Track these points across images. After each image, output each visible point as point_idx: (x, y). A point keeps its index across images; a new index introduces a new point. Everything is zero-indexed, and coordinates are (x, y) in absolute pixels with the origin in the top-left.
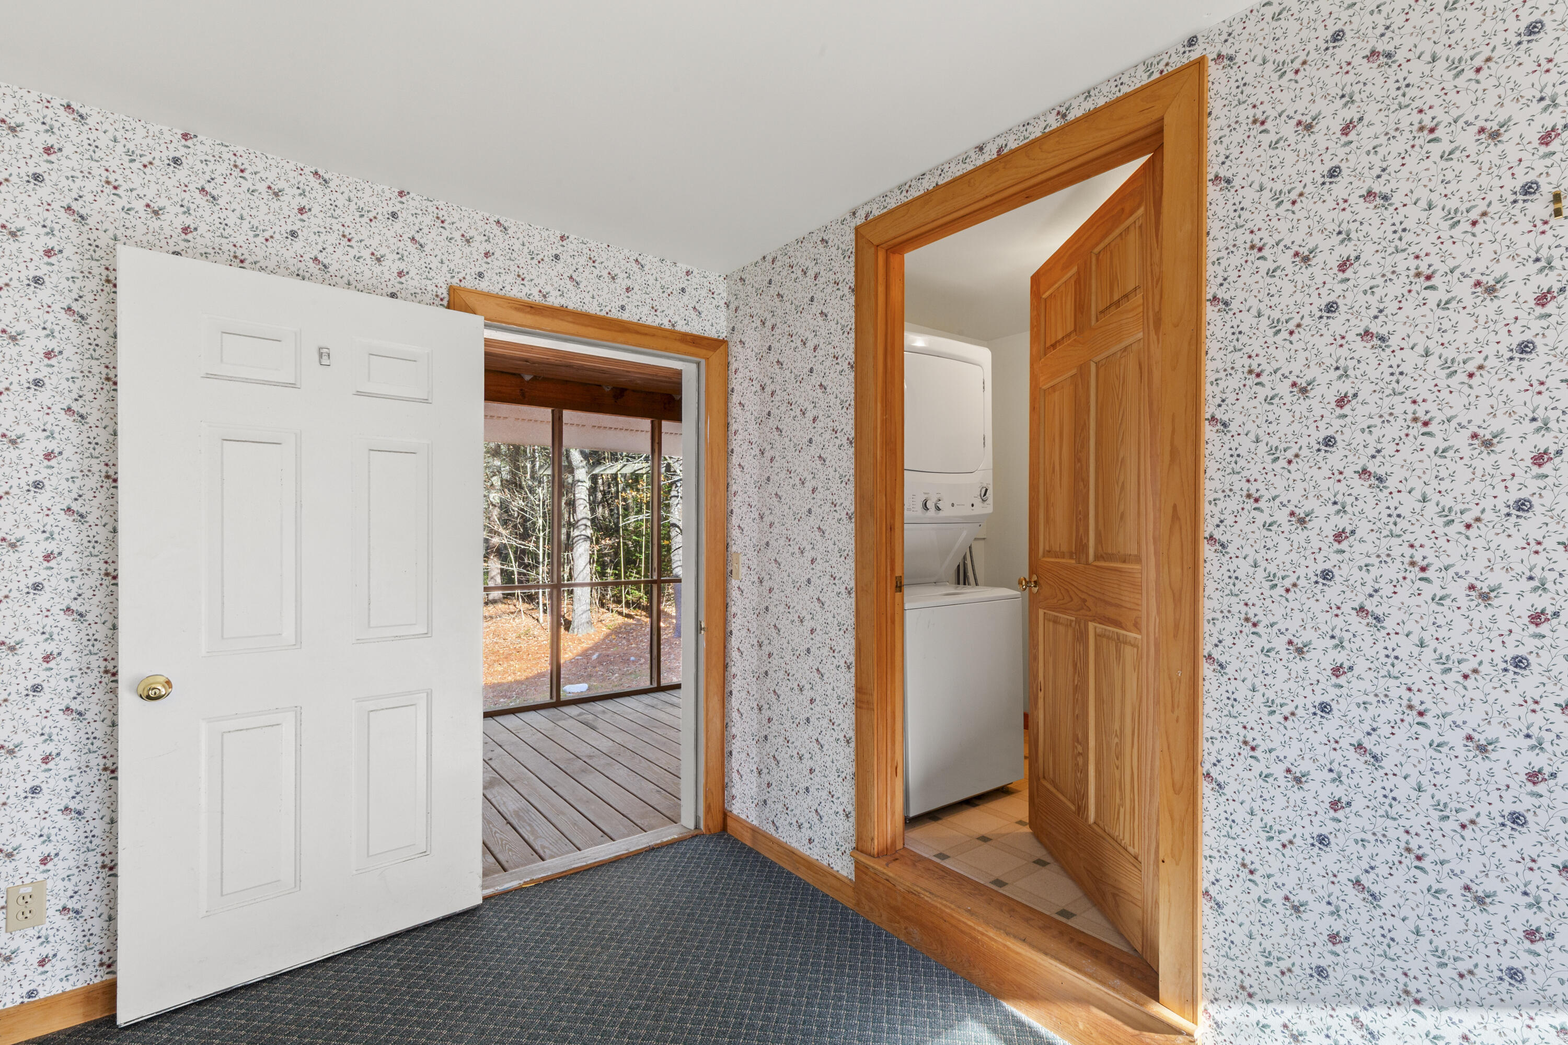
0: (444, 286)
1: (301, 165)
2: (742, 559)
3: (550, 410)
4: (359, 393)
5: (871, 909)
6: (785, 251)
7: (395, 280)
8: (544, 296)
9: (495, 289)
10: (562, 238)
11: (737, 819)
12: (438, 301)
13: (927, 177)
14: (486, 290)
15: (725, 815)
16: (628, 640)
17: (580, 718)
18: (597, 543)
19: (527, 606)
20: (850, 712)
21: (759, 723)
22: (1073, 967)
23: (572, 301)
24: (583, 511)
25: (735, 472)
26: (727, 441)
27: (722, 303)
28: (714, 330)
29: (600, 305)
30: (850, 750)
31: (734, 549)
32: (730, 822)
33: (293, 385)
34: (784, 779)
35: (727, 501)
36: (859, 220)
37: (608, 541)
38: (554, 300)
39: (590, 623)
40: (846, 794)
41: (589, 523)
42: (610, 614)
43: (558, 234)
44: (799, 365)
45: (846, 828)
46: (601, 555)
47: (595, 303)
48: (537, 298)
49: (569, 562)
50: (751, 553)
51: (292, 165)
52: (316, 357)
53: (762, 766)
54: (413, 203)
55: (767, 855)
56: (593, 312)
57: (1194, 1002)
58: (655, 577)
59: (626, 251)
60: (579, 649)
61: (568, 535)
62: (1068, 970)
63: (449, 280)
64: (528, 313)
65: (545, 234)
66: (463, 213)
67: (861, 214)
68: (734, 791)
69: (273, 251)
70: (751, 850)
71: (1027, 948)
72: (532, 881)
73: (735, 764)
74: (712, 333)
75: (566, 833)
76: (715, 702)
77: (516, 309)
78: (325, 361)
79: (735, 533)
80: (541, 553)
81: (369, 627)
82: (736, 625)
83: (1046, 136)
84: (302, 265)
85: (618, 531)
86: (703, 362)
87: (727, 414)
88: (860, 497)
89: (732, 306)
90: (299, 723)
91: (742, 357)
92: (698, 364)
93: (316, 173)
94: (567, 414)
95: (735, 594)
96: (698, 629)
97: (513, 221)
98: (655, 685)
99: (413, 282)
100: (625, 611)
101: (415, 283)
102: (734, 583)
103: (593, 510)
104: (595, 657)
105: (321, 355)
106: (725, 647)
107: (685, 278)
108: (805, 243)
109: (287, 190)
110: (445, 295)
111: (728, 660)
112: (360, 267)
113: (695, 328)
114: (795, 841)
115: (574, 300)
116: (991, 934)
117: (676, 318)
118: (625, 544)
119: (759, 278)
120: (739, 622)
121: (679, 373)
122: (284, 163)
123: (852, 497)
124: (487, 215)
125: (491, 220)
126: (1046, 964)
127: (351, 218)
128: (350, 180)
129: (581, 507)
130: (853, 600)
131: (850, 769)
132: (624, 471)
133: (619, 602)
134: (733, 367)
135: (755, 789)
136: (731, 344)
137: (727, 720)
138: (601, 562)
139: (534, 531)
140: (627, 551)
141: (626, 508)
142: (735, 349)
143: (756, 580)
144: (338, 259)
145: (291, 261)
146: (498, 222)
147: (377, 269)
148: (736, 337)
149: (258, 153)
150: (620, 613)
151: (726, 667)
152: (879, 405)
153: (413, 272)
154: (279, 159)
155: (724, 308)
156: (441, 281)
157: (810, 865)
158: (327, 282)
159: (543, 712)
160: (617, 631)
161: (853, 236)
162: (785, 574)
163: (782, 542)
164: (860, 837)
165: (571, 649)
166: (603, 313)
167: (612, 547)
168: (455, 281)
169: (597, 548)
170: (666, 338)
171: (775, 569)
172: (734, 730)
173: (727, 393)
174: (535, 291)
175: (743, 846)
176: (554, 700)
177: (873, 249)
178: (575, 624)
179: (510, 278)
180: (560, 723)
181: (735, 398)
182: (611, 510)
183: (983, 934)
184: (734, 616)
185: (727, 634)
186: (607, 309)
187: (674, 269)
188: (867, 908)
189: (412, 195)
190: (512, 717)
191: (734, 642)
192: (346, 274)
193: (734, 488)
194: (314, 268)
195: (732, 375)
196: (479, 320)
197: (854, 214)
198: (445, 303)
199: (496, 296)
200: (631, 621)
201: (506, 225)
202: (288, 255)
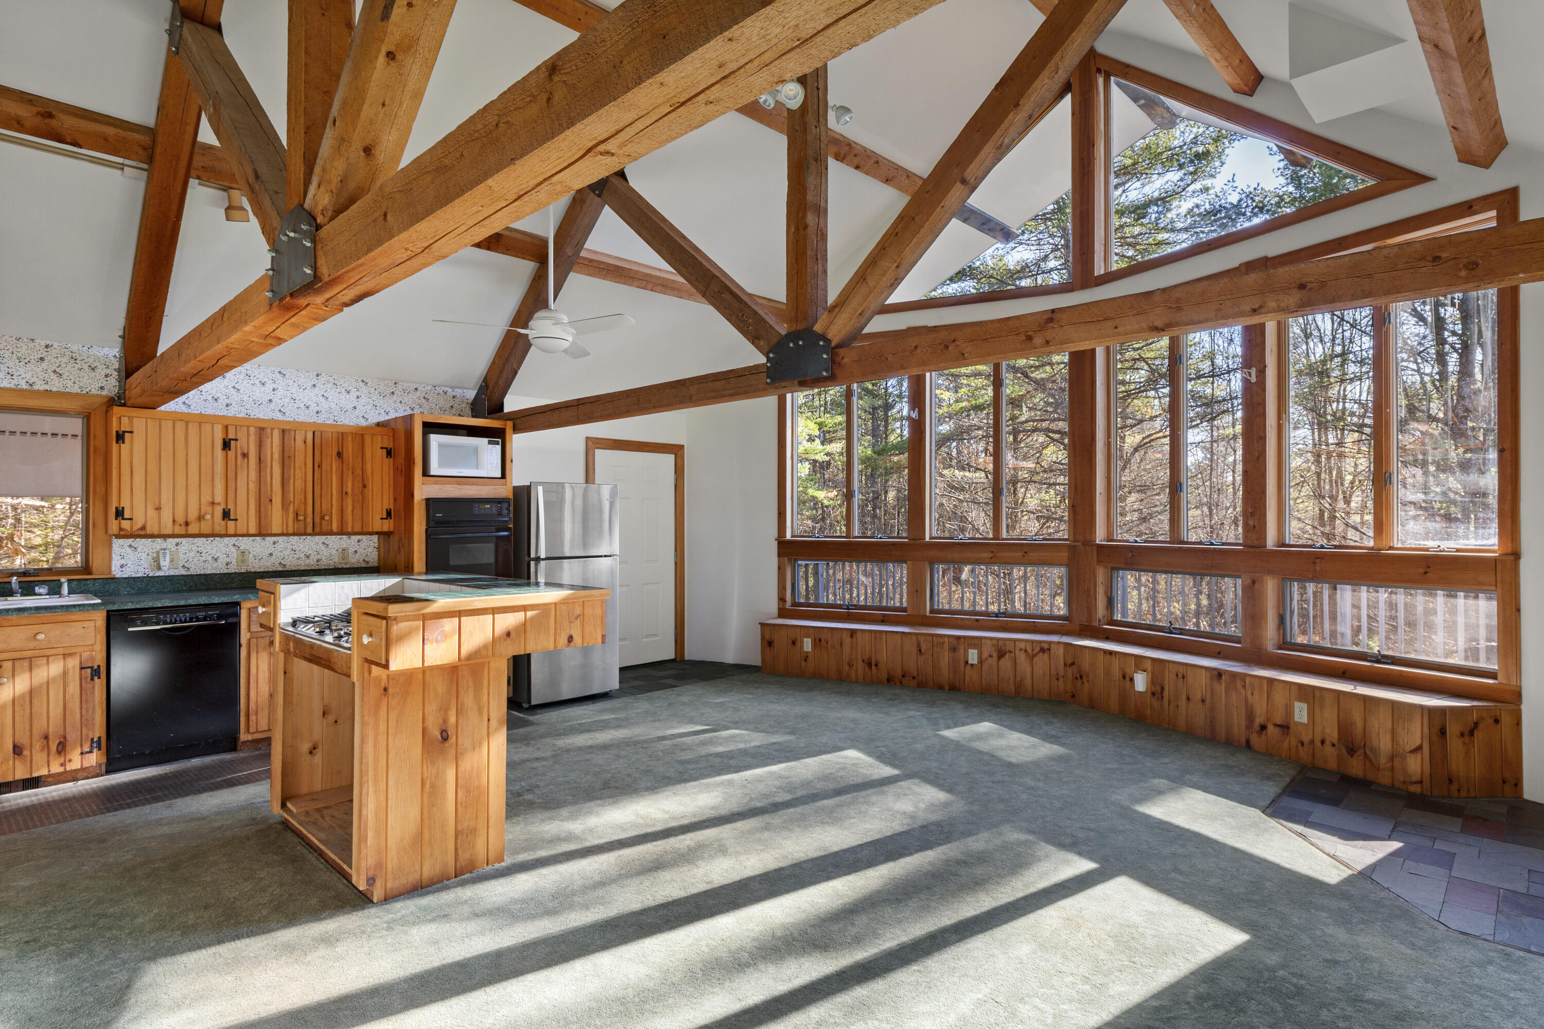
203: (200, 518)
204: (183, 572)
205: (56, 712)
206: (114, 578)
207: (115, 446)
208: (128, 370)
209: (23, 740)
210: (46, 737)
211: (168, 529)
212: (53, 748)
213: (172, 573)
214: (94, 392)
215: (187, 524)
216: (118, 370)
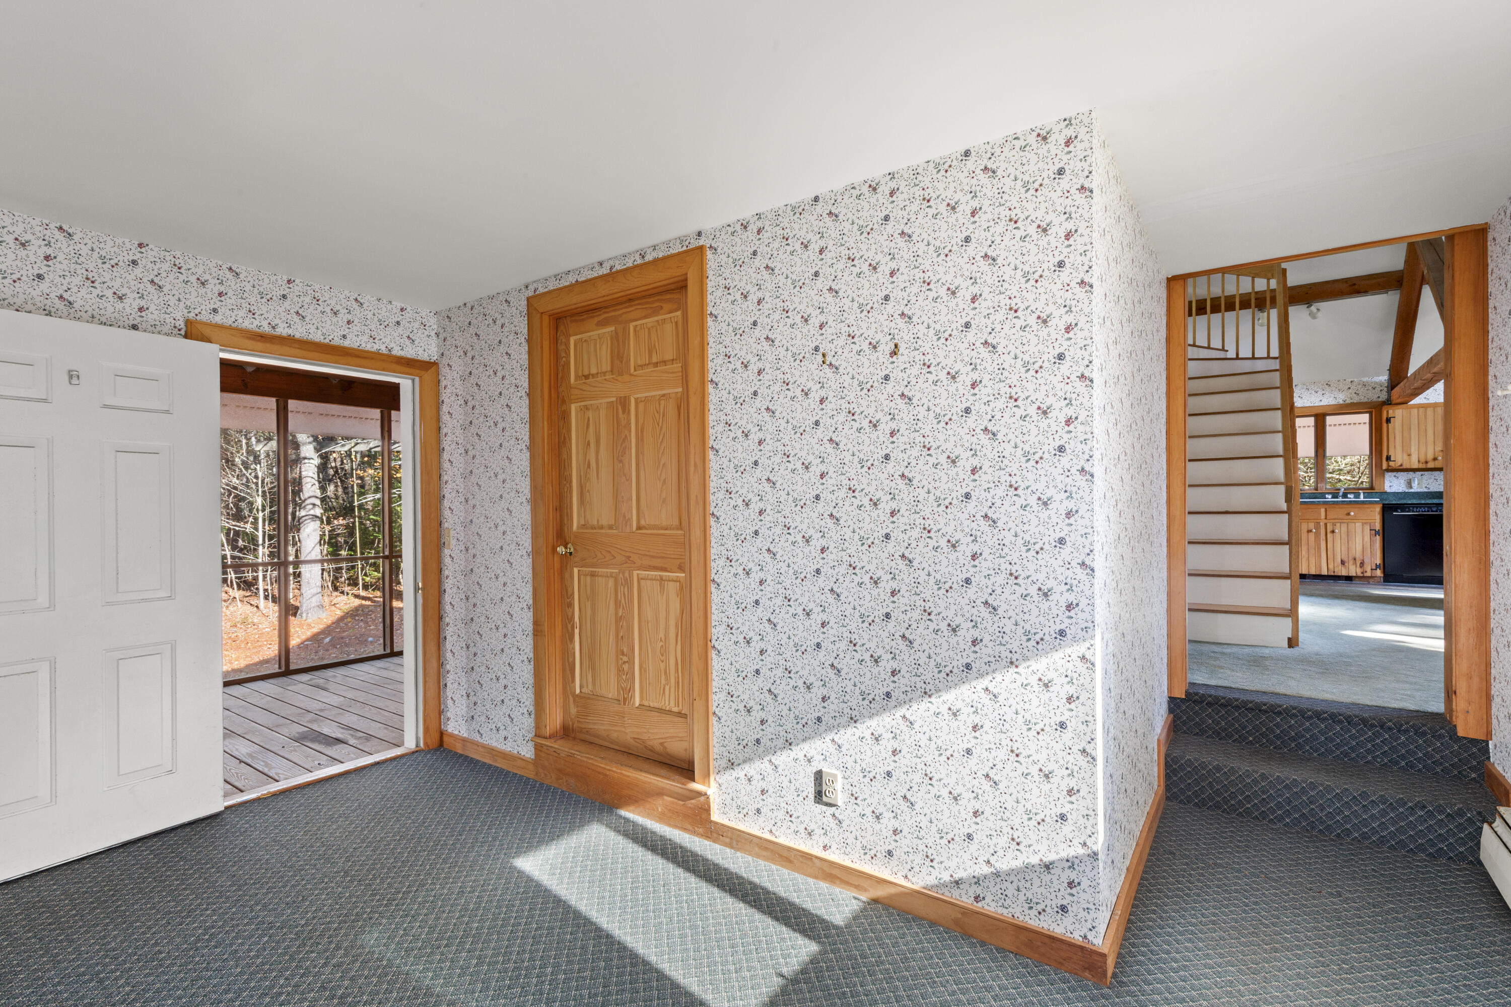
0: (182, 319)
1: (46, 221)
2: (452, 533)
3: (274, 400)
4: (106, 406)
5: (546, 775)
6: (480, 301)
7: (135, 314)
8: (274, 328)
9: (229, 322)
10: (289, 282)
11: (452, 735)
12: (176, 331)
13: (571, 274)
14: (220, 322)
15: (442, 734)
16: (366, 623)
17: (310, 683)
18: (329, 523)
19: (242, 593)
20: (530, 640)
21: (467, 658)
22: (654, 774)
23: (299, 331)
24: (311, 489)
25: (446, 465)
26: (439, 441)
27: (433, 333)
28: (426, 354)
29: (323, 334)
30: (531, 667)
31: (446, 525)
32: (445, 738)
33: (45, 401)
34: (486, 697)
35: (440, 488)
36: (530, 293)
37: (341, 521)
38: (282, 330)
39: (321, 606)
40: (528, 698)
41: (318, 502)
42: (344, 597)
43: (285, 278)
44: (492, 388)
45: (528, 723)
46: (333, 536)
47: (319, 333)
48: (266, 329)
49: (294, 544)
50: (459, 528)
51: (38, 221)
52: (67, 378)
53: (470, 691)
54: (152, 252)
55: (474, 756)
56: (318, 340)
57: (708, 775)
58: (387, 553)
59: (347, 292)
60: (309, 634)
61: (294, 514)
62: (651, 777)
63: (186, 315)
64: (258, 341)
65: (273, 278)
66: (198, 261)
67: (532, 288)
68: (449, 714)
69: (21, 290)
70: (461, 755)
71: (631, 770)
72: (269, 793)
73: (449, 693)
74: (424, 357)
75: (299, 763)
76: (433, 648)
77: (247, 337)
78: (75, 381)
79: (447, 513)
80: (260, 534)
81: (118, 592)
82: (448, 585)
83: (635, 267)
84: (48, 302)
85: (353, 510)
86: (417, 379)
87: (438, 420)
88: (534, 488)
89: (442, 336)
90: (53, 670)
91: (449, 377)
92: (413, 380)
93: (60, 228)
94: (292, 404)
95: (447, 560)
96: (416, 589)
97: (244, 268)
98: (388, 651)
99: (152, 315)
100: (363, 593)
101: (155, 316)
102: (447, 552)
103: (323, 489)
104: (327, 640)
105: (71, 377)
106: (440, 603)
107: (399, 313)
108: (494, 300)
109: (33, 242)
110: (183, 326)
111: (442, 612)
112: (103, 303)
113: (410, 352)
114: (494, 741)
115: (301, 330)
116: (614, 769)
117: (392, 345)
118: (361, 523)
119: (461, 319)
120: (451, 582)
121: (396, 387)
122: (30, 219)
123: (529, 487)
124: (220, 263)
125: (224, 267)
126: (642, 778)
127: (94, 264)
128: (93, 234)
129: (309, 486)
130: (531, 560)
131: (531, 681)
132: (358, 448)
133: (356, 584)
134: (443, 384)
135: (465, 709)
136: (441, 366)
137: (442, 659)
138: (332, 543)
139: (251, 511)
140: (364, 531)
141: (362, 486)
142: (444, 370)
143: (463, 548)
144: (82, 297)
145: (38, 299)
146: (230, 269)
147: (119, 306)
148: (445, 361)
149: (5, 211)
150: (357, 596)
151: (441, 618)
152: (546, 423)
153: (152, 308)
154: (25, 217)
155: (435, 338)
156: (178, 315)
157: (505, 755)
158: (72, 316)
159: (271, 681)
160: (353, 613)
161: (526, 302)
162: (485, 543)
163: (482, 519)
164: (537, 727)
165: (299, 634)
166: (327, 341)
167: (347, 527)
168: (191, 316)
169: (328, 528)
170: (383, 360)
171: (477, 540)
172: (448, 667)
173: (438, 404)
174: (265, 324)
175: (456, 753)
176: (283, 669)
177: (539, 315)
178: (304, 608)
179: (242, 313)
180: (289, 688)
181: (445, 408)
182: (345, 489)
183: (609, 770)
184: (447, 577)
185: (441, 592)
186: (330, 338)
187: (389, 307)
188: (543, 775)
189: (150, 246)
190: (238, 687)
191: (447, 598)
192: (90, 310)
193: (445, 478)
194: (59, 304)
195: (442, 390)
196: (216, 347)
197: (527, 287)
198: (183, 332)
199: (230, 328)
200: (368, 603)
201: (237, 271)
202: (34, 293)
203: (1435, 459)
204: (1426, 490)
205: (1359, 548)
206: (1386, 492)
207: (1385, 425)
208: (1392, 385)
209: (1345, 559)
210: (1355, 559)
211: (1416, 466)
212: (1358, 564)
213: (1419, 490)
214: (1375, 400)
215: (1426, 462)
216: (1387, 387)
